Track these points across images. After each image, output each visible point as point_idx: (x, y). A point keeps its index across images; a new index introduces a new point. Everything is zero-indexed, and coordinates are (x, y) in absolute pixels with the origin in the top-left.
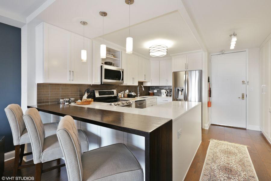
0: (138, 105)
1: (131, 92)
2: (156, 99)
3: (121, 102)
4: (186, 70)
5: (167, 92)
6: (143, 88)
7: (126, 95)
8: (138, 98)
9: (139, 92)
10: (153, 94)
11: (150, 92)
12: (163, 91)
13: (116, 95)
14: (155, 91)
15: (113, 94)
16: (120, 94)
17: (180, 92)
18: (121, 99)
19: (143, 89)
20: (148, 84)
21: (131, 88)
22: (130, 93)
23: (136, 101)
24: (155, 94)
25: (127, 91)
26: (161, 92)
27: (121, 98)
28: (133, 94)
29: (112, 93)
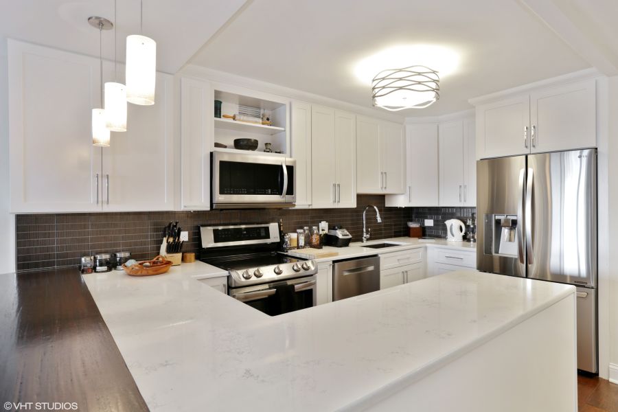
0: (346, 274)
1: (334, 229)
2: (422, 249)
3: (292, 264)
4: (527, 151)
5: (467, 227)
6: (378, 215)
7: (315, 239)
8: (356, 250)
9: (367, 228)
10: (423, 233)
11: (412, 225)
12: (453, 224)
13: (278, 240)
14: (429, 223)
15: (268, 236)
16: (294, 236)
17: (505, 232)
18: (290, 253)
19: (379, 220)
20: (401, 202)
21: (335, 216)
22: (332, 233)
23: (334, 262)
24: (427, 233)
25: (324, 225)
26: (445, 225)
27: (298, 247)
28: (340, 234)
29: (263, 234)
